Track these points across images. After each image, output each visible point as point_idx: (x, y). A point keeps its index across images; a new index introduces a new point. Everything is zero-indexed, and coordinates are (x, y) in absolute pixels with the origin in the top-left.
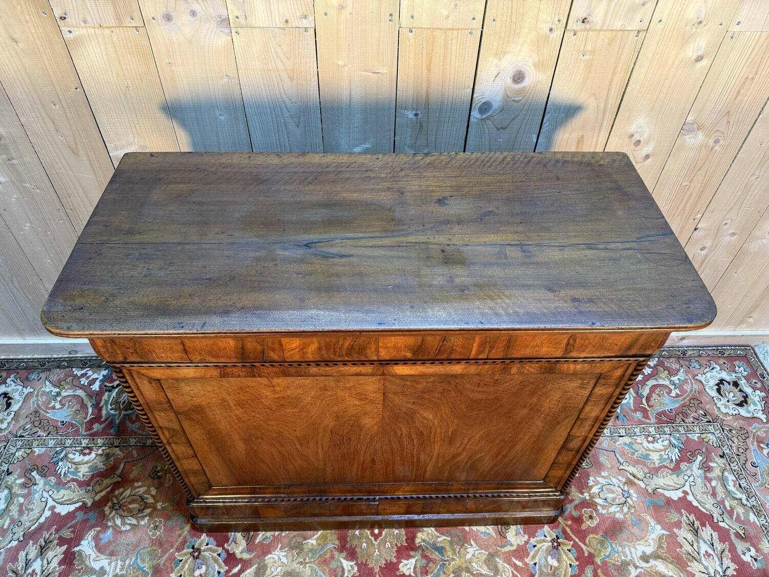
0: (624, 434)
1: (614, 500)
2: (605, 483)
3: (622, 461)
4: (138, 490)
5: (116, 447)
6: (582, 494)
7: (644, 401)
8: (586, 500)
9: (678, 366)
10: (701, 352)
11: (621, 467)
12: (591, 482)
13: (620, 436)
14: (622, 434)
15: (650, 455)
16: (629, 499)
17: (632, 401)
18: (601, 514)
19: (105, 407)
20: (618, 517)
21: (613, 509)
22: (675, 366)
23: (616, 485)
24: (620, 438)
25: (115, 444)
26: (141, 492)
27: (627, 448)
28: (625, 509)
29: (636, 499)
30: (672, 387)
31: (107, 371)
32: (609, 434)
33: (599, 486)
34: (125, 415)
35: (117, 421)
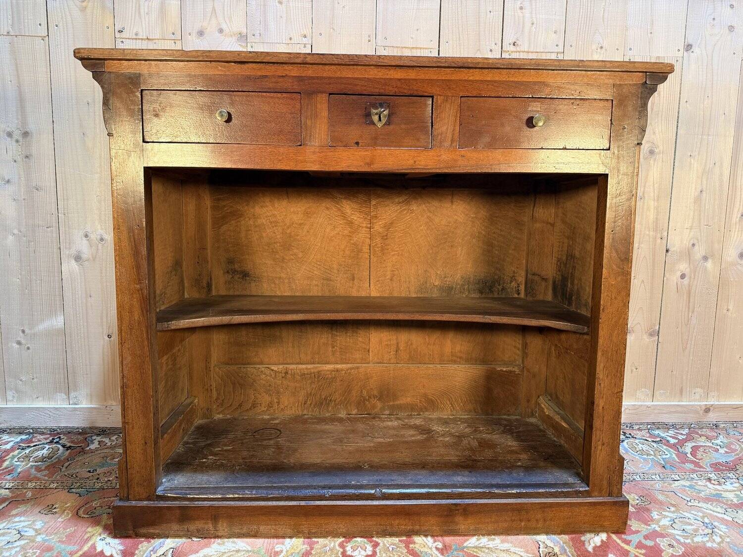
0: (678, 479)
1: (696, 530)
2: (675, 517)
3: (689, 499)
4: (16, 524)
5: (6, 489)
6: (649, 525)
7: (689, 455)
8: (656, 531)
9: (716, 434)
10: (735, 425)
11: (690, 504)
12: (655, 515)
13: (675, 480)
14: (676, 479)
15: (722, 494)
16: (715, 530)
17: (674, 456)
18: (685, 543)
19: (10, 459)
20: (710, 546)
21: (698, 539)
22: (711, 434)
23: (692, 518)
24: (676, 482)
25: (7, 487)
26: (21, 526)
27: (688, 489)
28: (718, 539)
29: (727, 530)
30: (719, 447)
31: (28, 436)
32: (659, 479)
33: (669, 519)
34: (31, 465)
35: (19, 470)
